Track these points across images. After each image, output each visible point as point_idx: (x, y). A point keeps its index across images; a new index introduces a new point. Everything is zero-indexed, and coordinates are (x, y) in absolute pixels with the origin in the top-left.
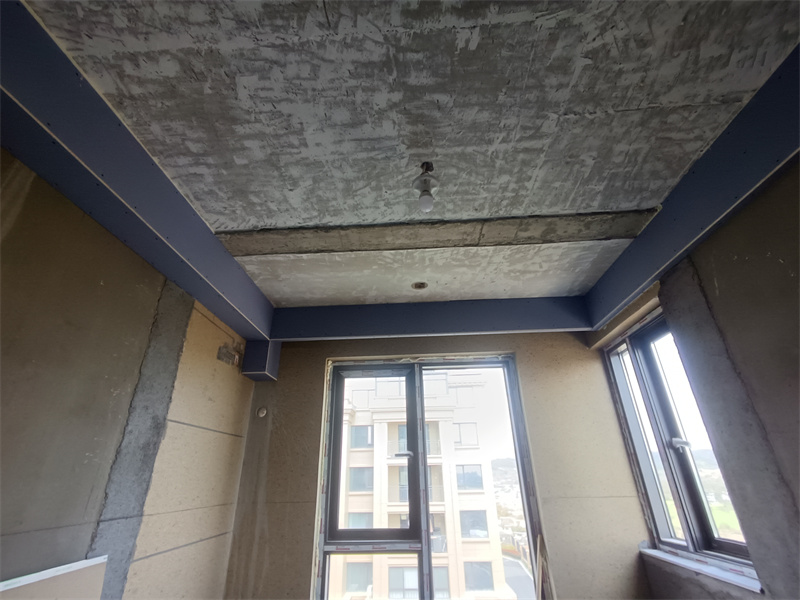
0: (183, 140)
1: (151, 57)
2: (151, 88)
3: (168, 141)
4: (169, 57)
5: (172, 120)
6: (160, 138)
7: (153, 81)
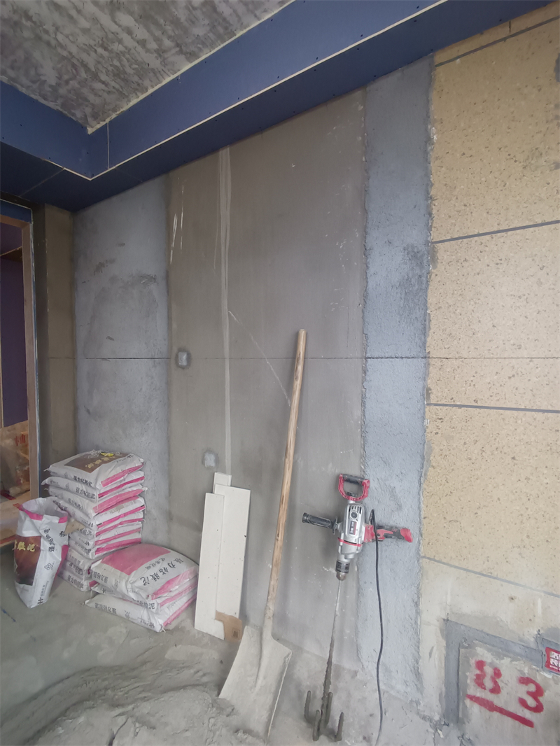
0: (195, 8)
1: (129, 32)
2: (158, 33)
3: (207, 22)
4: (117, 20)
5: (178, 19)
6: (208, 28)
7: (149, 31)
